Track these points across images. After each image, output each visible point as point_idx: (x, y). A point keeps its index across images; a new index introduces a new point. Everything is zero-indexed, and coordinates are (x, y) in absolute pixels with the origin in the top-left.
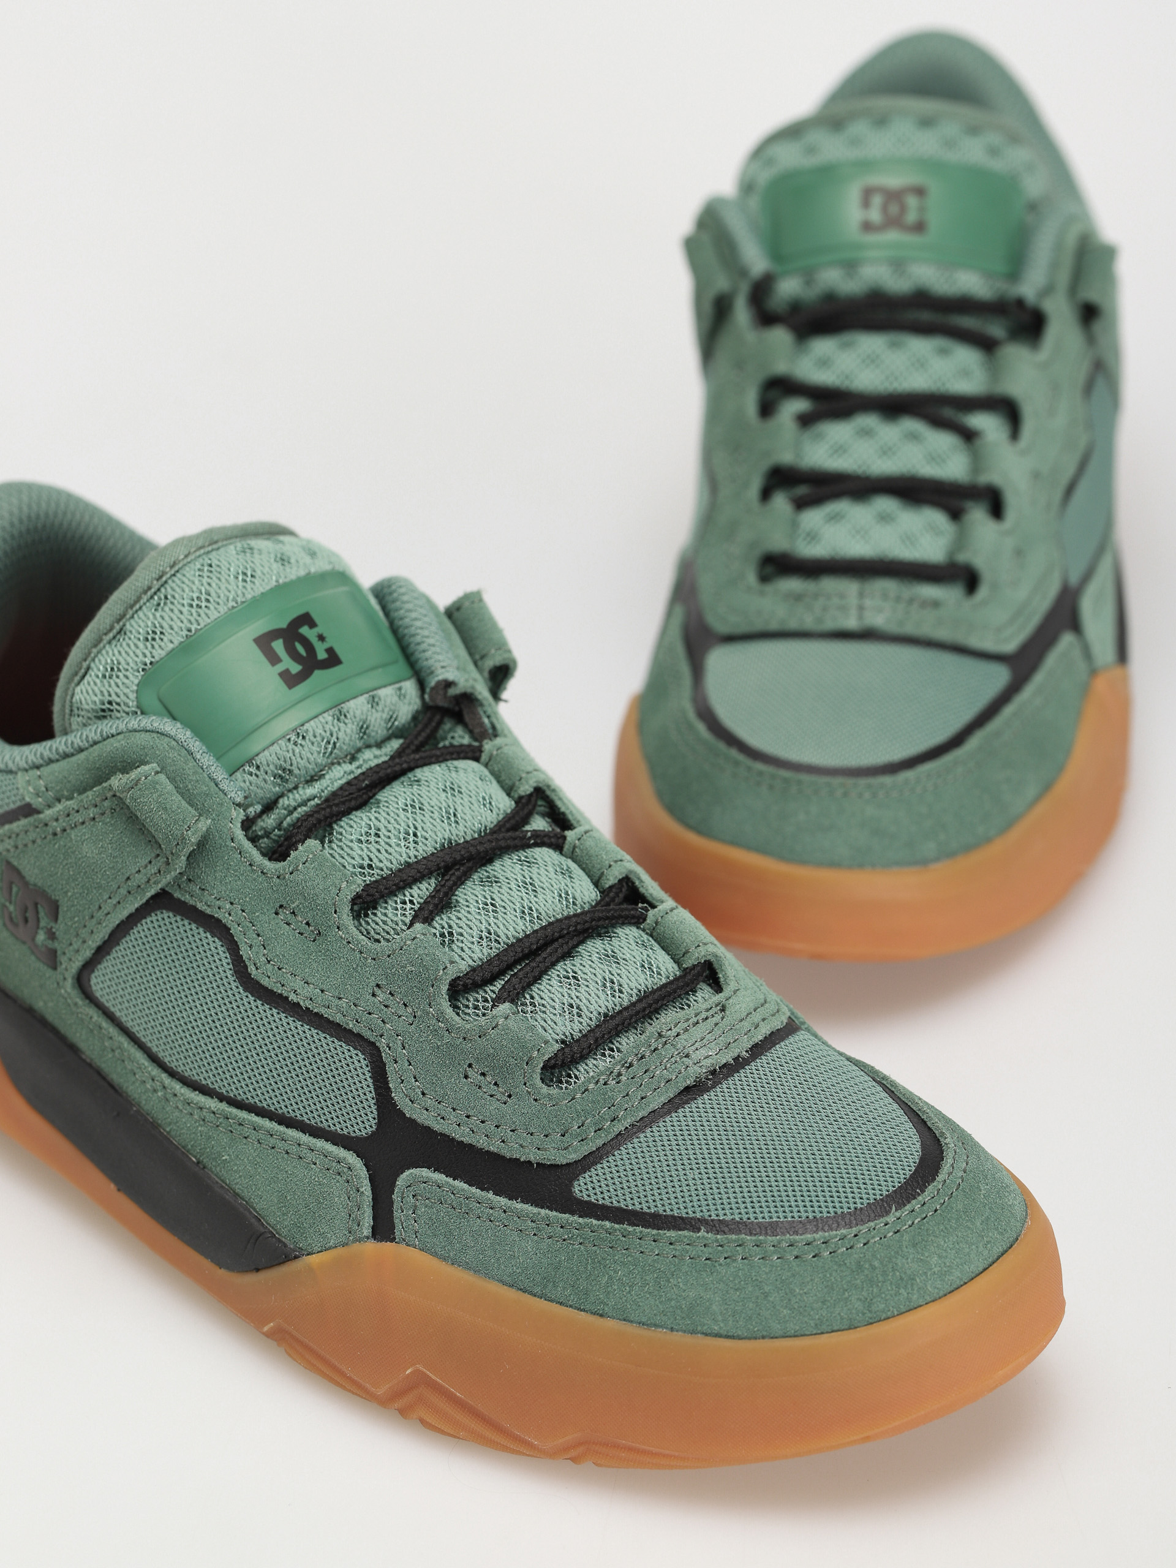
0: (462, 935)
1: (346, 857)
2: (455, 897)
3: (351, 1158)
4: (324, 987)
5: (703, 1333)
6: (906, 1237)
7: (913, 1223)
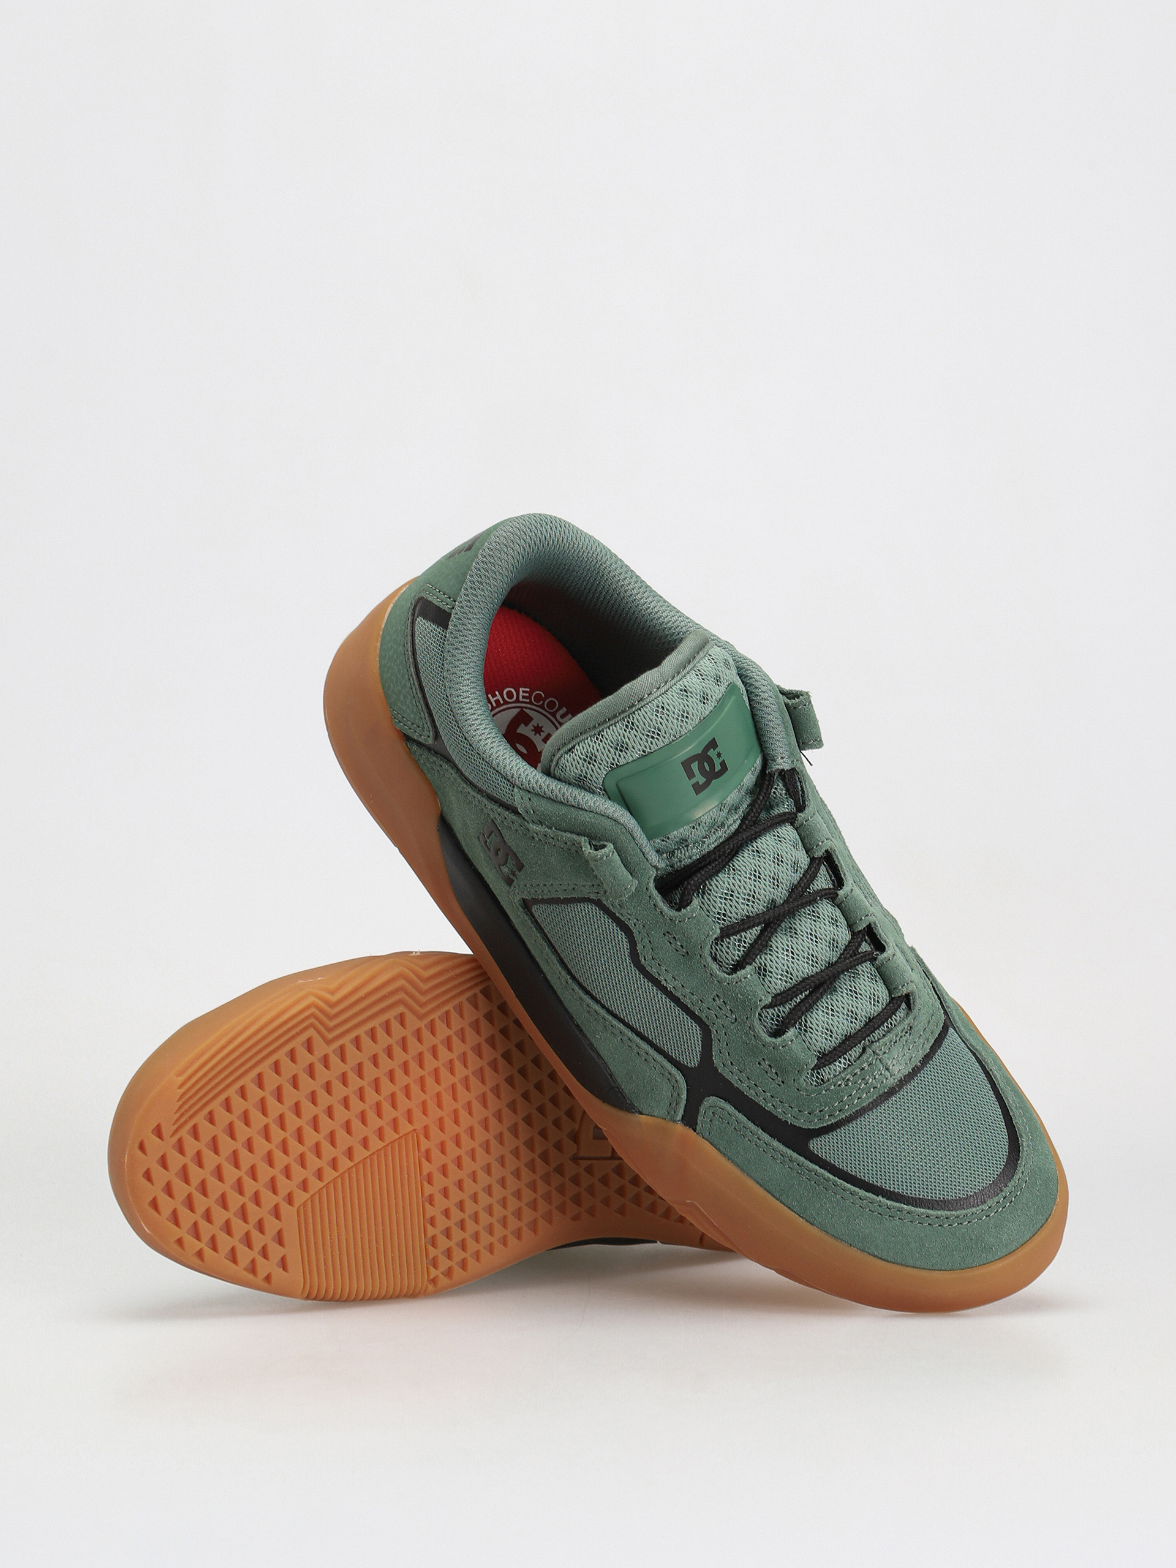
0: (771, 972)
1: (711, 906)
2: (771, 943)
3: (679, 1076)
4: (685, 985)
5: (868, 1253)
6: (992, 1220)
7: (997, 1211)
